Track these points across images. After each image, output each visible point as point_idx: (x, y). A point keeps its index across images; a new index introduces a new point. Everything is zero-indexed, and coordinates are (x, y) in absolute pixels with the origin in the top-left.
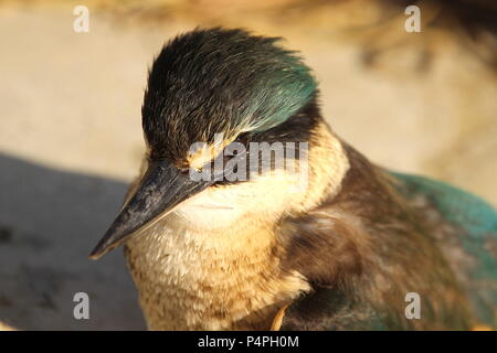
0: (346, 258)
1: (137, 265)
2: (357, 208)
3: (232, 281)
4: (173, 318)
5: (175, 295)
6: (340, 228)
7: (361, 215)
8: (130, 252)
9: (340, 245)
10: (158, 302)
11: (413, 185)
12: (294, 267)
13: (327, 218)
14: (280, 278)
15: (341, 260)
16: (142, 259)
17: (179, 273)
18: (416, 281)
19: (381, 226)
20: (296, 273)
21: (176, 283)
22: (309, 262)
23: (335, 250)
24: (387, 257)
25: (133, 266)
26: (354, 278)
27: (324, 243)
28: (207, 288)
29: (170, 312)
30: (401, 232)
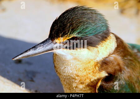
0: (117, 67)
1: (58, 71)
2: (120, 54)
3: (85, 74)
4: (69, 85)
5: (69, 78)
6: (115, 59)
7: (121, 56)
8: (56, 67)
9: (116, 63)
10: (65, 81)
11: (133, 47)
12: (103, 70)
13: (112, 57)
14: (99, 73)
15: (116, 68)
16: (59, 69)
17: (70, 72)
18: (135, 73)
19: (126, 58)
20: (104, 71)
21: (69, 75)
22: (107, 68)
23: (114, 65)
24: (128, 67)
25: (57, 71)
26: (120, 73)
27: (111, 63)
28: (78, 76)
29: (68, 83)
30: (131, 60)
